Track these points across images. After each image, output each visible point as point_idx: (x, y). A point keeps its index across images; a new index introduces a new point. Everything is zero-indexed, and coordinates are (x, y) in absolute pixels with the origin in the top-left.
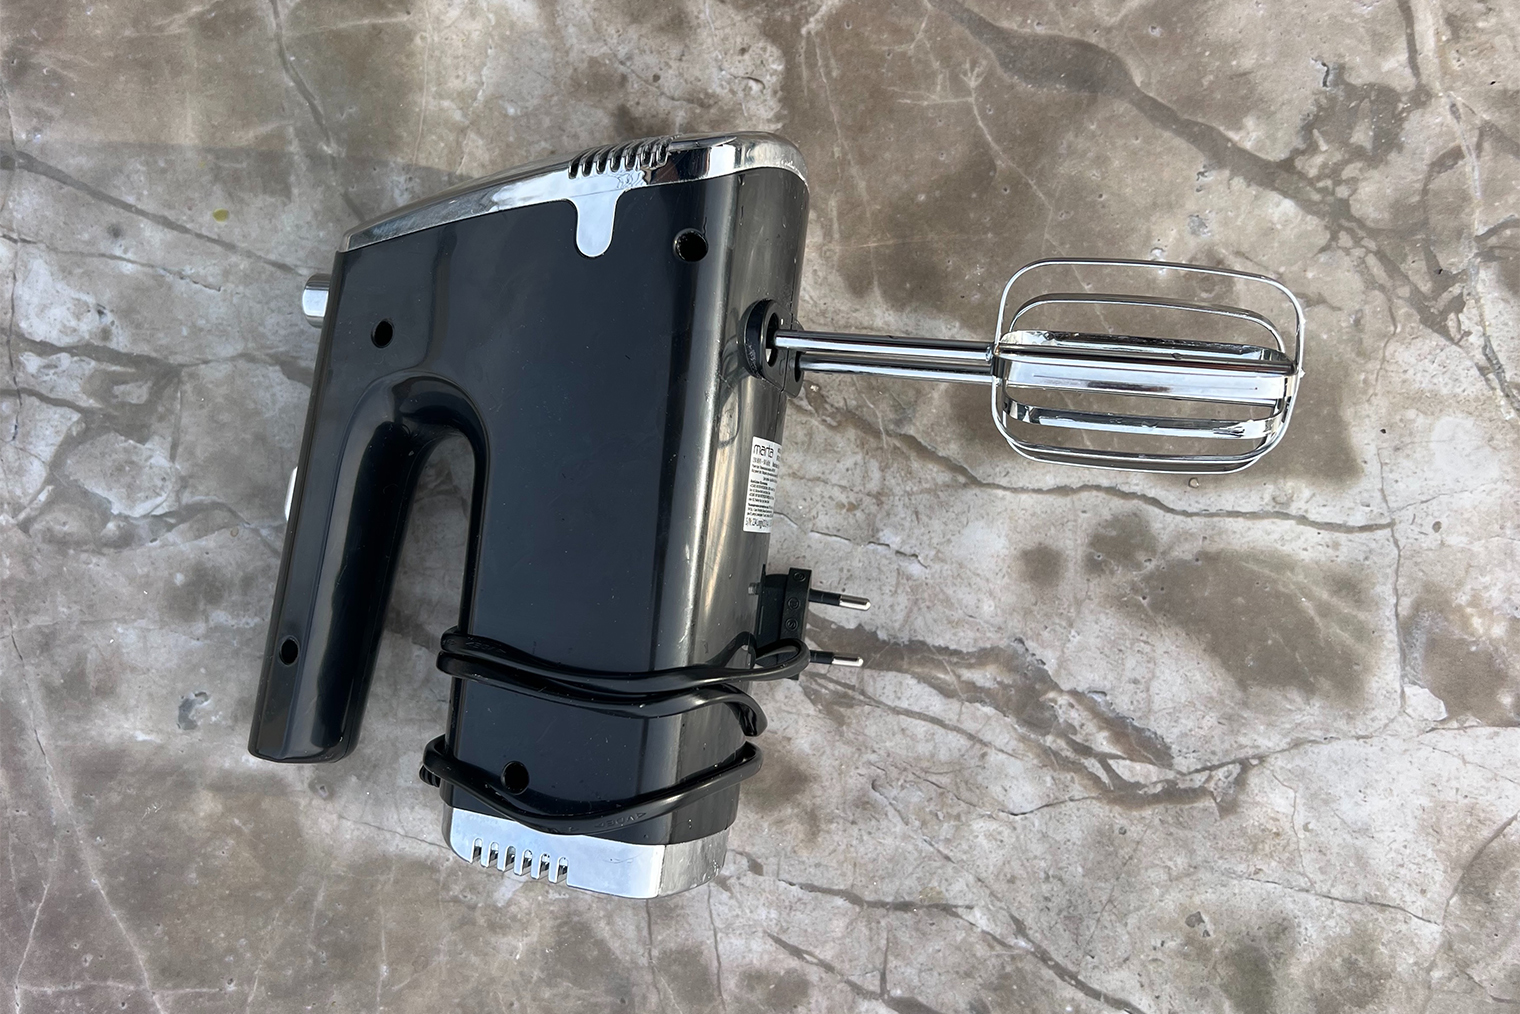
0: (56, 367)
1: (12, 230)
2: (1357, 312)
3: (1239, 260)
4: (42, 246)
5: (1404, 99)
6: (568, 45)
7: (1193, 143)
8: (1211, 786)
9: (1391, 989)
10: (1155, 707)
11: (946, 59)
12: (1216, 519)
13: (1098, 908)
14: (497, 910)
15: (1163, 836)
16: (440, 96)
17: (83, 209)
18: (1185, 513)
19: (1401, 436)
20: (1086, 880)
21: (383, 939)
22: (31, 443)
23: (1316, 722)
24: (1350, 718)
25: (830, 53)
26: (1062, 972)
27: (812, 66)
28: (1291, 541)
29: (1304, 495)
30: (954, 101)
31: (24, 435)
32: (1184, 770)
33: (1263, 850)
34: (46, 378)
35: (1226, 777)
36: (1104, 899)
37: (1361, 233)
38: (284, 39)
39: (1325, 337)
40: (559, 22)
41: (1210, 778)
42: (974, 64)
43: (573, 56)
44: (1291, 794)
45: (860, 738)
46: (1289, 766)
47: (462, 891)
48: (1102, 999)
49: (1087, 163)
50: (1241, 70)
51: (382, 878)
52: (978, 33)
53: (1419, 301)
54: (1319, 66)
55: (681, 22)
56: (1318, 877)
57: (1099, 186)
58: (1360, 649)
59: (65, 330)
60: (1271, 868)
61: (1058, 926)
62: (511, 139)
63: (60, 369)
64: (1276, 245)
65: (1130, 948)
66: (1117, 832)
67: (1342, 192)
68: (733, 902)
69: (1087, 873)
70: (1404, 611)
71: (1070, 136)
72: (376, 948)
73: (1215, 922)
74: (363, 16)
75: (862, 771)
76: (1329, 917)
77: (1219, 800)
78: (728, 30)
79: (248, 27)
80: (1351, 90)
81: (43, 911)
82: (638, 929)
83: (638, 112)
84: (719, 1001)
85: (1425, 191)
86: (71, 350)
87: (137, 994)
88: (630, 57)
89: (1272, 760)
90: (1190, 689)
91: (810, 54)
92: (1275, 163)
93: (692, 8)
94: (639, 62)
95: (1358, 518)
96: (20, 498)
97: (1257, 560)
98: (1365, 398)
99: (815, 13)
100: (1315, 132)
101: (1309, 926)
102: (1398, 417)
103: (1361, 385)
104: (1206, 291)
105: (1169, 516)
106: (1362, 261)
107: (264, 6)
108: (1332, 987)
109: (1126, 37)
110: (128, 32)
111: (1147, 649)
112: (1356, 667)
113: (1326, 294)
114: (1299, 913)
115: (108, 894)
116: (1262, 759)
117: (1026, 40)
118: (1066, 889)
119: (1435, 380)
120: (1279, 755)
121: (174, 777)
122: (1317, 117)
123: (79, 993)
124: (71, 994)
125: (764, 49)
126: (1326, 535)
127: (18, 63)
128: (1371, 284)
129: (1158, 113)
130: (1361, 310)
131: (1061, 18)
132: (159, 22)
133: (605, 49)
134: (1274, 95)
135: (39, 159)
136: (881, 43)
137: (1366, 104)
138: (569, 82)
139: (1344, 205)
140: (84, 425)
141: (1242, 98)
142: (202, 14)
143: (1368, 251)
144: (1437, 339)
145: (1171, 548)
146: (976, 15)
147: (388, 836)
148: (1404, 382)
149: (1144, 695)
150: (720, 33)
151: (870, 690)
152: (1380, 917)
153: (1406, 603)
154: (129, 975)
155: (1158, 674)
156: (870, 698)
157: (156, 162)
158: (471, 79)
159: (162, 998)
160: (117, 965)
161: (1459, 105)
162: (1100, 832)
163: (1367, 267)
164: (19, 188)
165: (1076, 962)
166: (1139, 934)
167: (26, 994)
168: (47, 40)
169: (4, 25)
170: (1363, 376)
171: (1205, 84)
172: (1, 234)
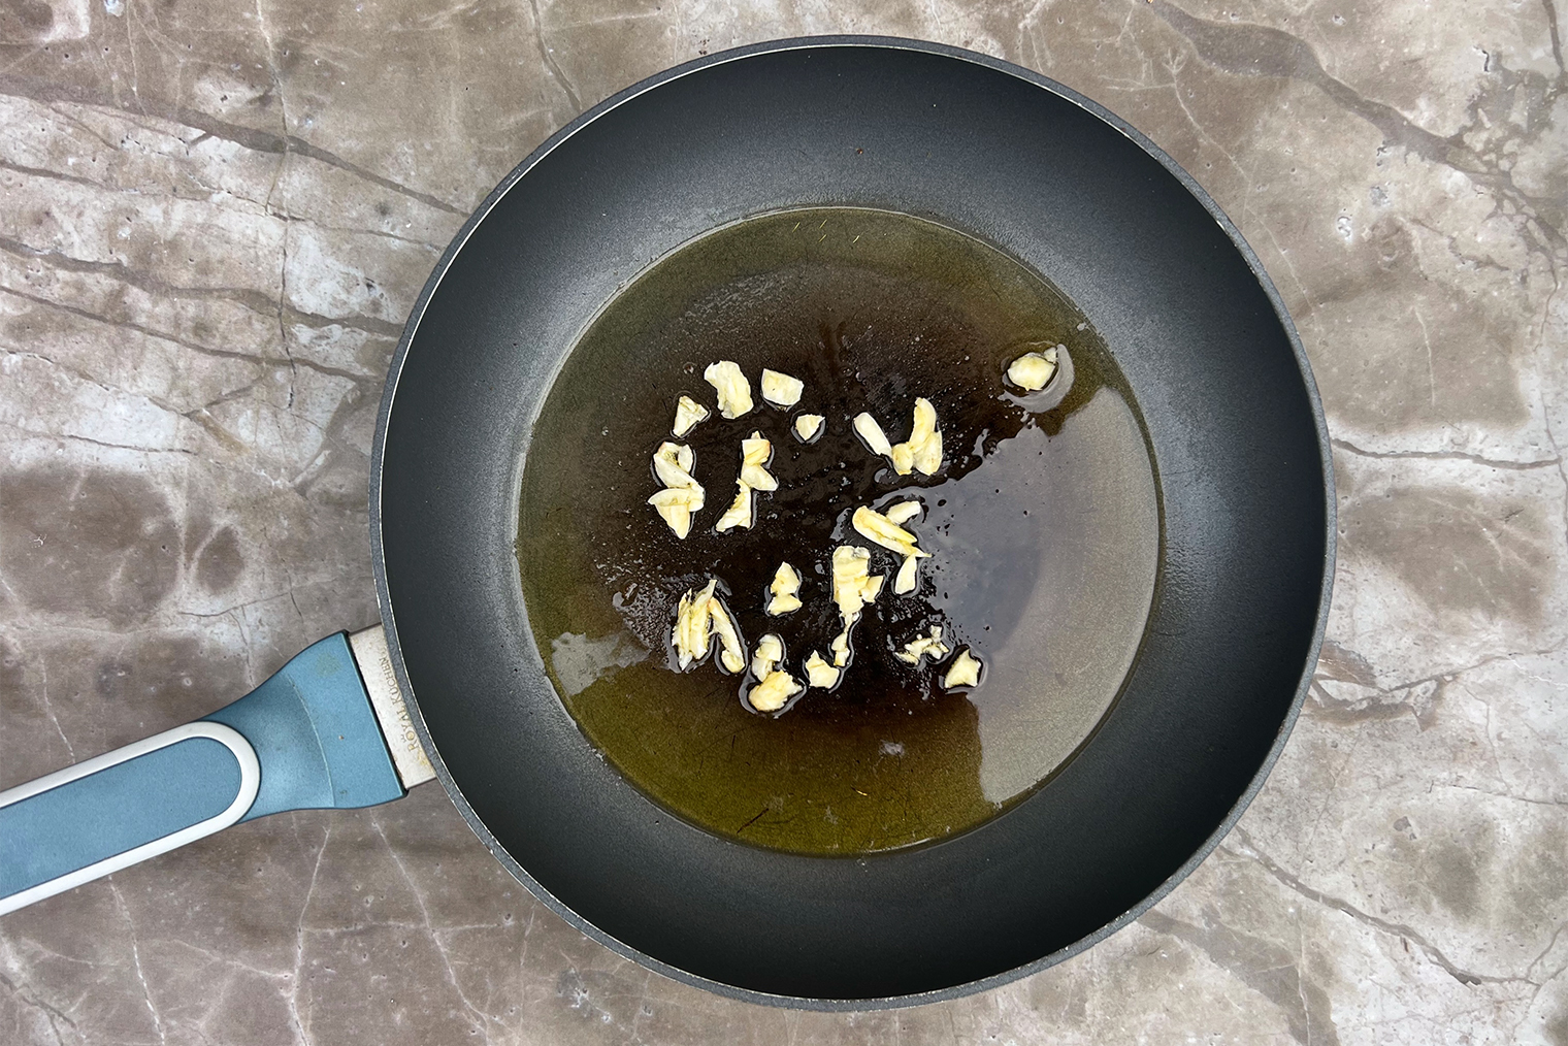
0: (328, 338)
1: (283, 209)
2: (1523, 271)
3: (1416, 226)
4: (312, 223)
5: (1551, 84)
7: (1372, 122)
8: (1411, 701)
10: (1359, 631)
11: (1150, 50)
12: (1403, 459)
13: (1315, 816)
15: (1371, 748)
17: (351, 188)
18: (1374, 455)
19: (1563, 381)
20: (1303, 790)
22: (307, 410)
23: (1500, 640)
24: (1530, 634)
25: (1044, 46)
26: (1283, 876)
27: (1030, 54)
28: (1469, 477)
29: (1482, 438)
30: (1159, 87)
31: (299, 403)
32: (1387, 689)
33: (1463, 757)
34: (318, 349)
35: (1424, 693)
36: (1320, 808)
37: (1522, 202)
38: (543, 34)
39: (1496, 294)
40: (796, 11)
41: (1410, 693)
42: (1175, 53)
44: (1484, 706)
46: (1480, 681)
48: (1321, 900)
49: (1281, 140)
50: (1413, 57)
52: (1178, 26)
54: (1480, 53)
55: (910, 16)
56: (1512, 781)
57: (1292, 162)
58: (1536, 572)
59: (335, 303)
60: (1471, 775)
61: (1279, 834)
63: (332, 340)
64: (1449, 212)
65: (1345, 852)
66: (1329, 745)
67: (1504, 165)
69: (1304, 784)
71: (1266, 115)
73: (1422, 826)
74: (617, 12)
76: (1524, 817)
77: (1419, 714)
78: (952, 25)
79: (509, 23)
80: (1507, 75)
81: (325, 855)
86: (341, 321)
87: (418, 932)
89: (1464, 676)
90: (1388, 614)
91: (1027, 47)
92: (1447, 139)
93: (919, 3)
95: (1528, 456)
96: (297, 462)
97: (1440, 495)
98: (1530, 348)
99: (1031, 9)
100: (1480, 110)
101: (1506, 827)
103: (1528, 337)
104: (1388, 255)
105: (1360, 457)
106: (1524, 226)
107: (524, 5)
108: (1528, 881)
109: (1313, 25)
110: (396, 28)
111: (1348, 577)
112: (1532, 589)
113: (1495, 257)
114: (1497, 815)
115: (387, 837)
116: (1455, 675)
117: (1222, 30)
118: (1285, 800)
120: (1469, 671)
122: (1481, 97)
123: (361, 933)
124: (352, 934)
125: (985, 42)
126: (1500, 472)
127: (291, 54)
128: (1532, 245)
129: (1342, 96)
130: (1526, 270)
131: (1254, 9)
132: (425, 18)
134: (1442, 79)
135: (309, 143)
136: (1091, 36)
137: (1520, 88)
139: (1507, 174)
140: (359, 393)
141: (1414, 81)
142: (465, 11)
143: (1529, 217)
145: (1364, 486)
146: (1177, 9)
149: (1348, 620)
150: (947, 26)
154: (412, 914)
155: (1360, 600)
157: (422, 145)
159: (442, 933)
160: (399, 907)
162: (1314, 746)
163: (1528, 231)
164: (289, 170)
165: (1297, 867)
166: (1353, 839)
167: (309, 935)
168: (318, 33)
169: (275, 18)
170: (1530, 328)
171: (1382, 69)
172: (270, 212)
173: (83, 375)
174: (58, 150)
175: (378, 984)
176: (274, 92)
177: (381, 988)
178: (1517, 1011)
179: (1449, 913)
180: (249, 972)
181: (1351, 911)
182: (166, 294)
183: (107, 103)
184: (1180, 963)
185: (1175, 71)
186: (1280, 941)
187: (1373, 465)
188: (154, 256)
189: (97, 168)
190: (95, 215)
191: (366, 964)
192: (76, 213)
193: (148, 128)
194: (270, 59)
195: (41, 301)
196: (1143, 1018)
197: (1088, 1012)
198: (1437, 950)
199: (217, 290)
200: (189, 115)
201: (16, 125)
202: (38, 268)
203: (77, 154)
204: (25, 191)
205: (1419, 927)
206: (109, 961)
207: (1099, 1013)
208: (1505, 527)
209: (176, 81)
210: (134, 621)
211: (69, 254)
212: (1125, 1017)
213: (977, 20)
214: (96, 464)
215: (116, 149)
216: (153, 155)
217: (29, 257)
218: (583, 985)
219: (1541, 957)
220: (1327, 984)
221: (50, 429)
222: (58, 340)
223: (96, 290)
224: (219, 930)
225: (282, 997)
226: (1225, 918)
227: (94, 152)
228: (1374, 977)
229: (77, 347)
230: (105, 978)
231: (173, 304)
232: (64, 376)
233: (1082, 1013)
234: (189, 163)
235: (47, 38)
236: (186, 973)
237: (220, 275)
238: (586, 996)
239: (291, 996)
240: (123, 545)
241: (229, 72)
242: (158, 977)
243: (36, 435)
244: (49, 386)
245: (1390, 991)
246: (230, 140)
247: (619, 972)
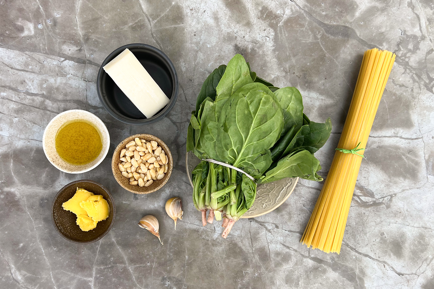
0: (98, 112)
1: (86, 79)
2: (412, 88)
4: (93, 82)
5: (419, 38)
6: (222, 29)
8: (384, 202)
9: (429, 248)
10: (370, 184)
11: (312, 31)
12: (381, 138)
13: (360, 232)
14: (214, 240)
15: (374, 214)
16: (191, 43)
18: (374, 137)
19: (423, 117)
20: (356, 226)
21: (186, 250)
23: (407, 185)
24: (415, 183)
25: (285, 30)
26: (352, 249)
27: (281, 33)
28: (399, 142)
29: (401, 132)
30: (315, 41)
32: (377, 198)
33: (397, 216)
35: (387, 199)
36: (361, 230)
37: (412, 69)
38: (153, 31)
39: (405, 94)
40: (219, 24)
41: (383, 200)
42: (319, 32)
43: (223, 32)
44: (403, 203)
45: (300, 194)
46: (402, 196)
47: (205, 236)
48: (362, 255)
49: (347, 55)
50: (382, 32)
51: (185, 234)
52: (320, 25)
53: (426, 85)
54: (400, 30)
55: (249, 24)
56: (410, 222)
57: (350, 60)
58: (416, 167)
59: (99, 103)
60: (400, 221)
62: (209, 53)
64: (392, 73)
65: (368, 242)
66: (363, 214)
67: (407, 60)
68: (272, 235)
69: (356, 224)
70: (427, 158)
71: (343, 48)
72: (184, 252)
73: (387, 234)
74: (172, 25)
75: (301, 202)
76: (414, 231)
77: (386, 205)
78: (260, 25)
79: (144, 28)
80: (407, 36)
81: (100, 247)
82: (249, 243)
83: (239, 45)
84: (270, 260)
85: (426, 59)
86: (102, 108)
87: (125, 267)
88: (237, 32)
89: (398, 195)
90: (378, 179)
91: (281, 30)
93: (251, 20)
94: (239, 33)
95: (414, 137)
97: (391, 147)
98: (414, 108)
99: (281, 21)
100: (400, 46)
101: (409, 234)
102: (422, 112)
103: (414, 105)
105: (370, 138)
106: (412, 76)
107: (147, 23)
108: (415, 248)
109: (355, 24)
110: (114, 30)
111: (367, 169)
112: (416, 172)
113: (404, 84)
114: (407, 231)
115: (116, 242)
116: (395, 195)
117: (331, 26)
118: (351, 228)
119: (430, 103)
120: (399, 193)
121: (132, 212)
122: (400, 42)
123: (110, 268)
124: (108, 268)
125: (270, 30)
126: (407, 141)
127: (87, 38)
128: (414, 81)
129: (363, 43)
131: (340, 21)
132: (122, 27)
133: (231, 30)
134: (390, 38)
135: (92, 61)
136: (297, 28)
137: (411, 39)
138: (223, 38)
139: (407, 62)
141: (382, 38)
142: (132, 25)
143: (414, 74)
144: (431, 94)
145: (371, 145)
146: (319, 21)
147: (186, 224)
148: (424, 104)
149: (367, 181)
150: (259, 26)
151: (302, 183)
152: (425, 231)
153: (427, 156)
154: (123, 262)
155: (370, 175)
156: (302, 185)
158: (199, 39)
159: (131, 267)
160: (119, 260)
161: (432, 39)
162: (359, 214)
163: (413, 77)
164: (87, 68)
165: (355, 246)
166: (370, 238)
167: (96, 269)
168: (94, 32)
169: (83, 28)
170: (414, 103)
171: (374, 35)
172: (82, 79)
173: (34, 123)
174: (27, 64)
175: (115, 281)
176: (82, 48)
177: (116, 282)
178: (413, 282)
179: (395, 257)
180: (81, 278)
181: (370, 257)
182: (56, 102)
183: (40, 52)
184: (324, 271)
185: (319, 37)
186: (351, 265)
187: (373, 140)
188: (52, 92)
189: (37, 69)
190: (37, 81)
191: (112, 276)
192: (32, 81)
193: (50, 58)
194: (81, 39)
195: (23, 104)
196: (314, 285)
197: (300, 284)
198: (392, 267)
199: (69, 100)
200: (61, 55)
201: (15, 58)
202: (22, 95)
203: (32, 65)
204: (18, 75)
205: (388, 261)
206: (44, 276)
207: (303, 284)
208: (408, 155)
209: (57, 46)
210: (49, 187)
211: (30, 92)
212: (309, 285)
213: (268, 24)
214: (38, 146)
215: (42, 64)
216: (52, 65)
217: (20, 92)
218: (168, 280)
219: (419, 268)
220: (364, 277)
221: (26, 137)
222: (27, 114)
223: (37, 101)
224: (73, 268)
225: (90, 285)
226: (336, 259)
227: (36, 65)
228: (376, 274)
229: (33, 116)
230: (43, 281)
231: (58, 104)
232: (29, 124)
233: (298, 284)
234: (61, 67)
235: (23, 35)
236: (65, 279)
237: (70, 96)
238: (169, 283)
239: (92, 284)
240: (45, 168)
241: (71, 43)
242: (57, 280)
243: (22, 139)
244: (25, 126)
245: (380, 278)
246: (71, 61)
247: (178, 277)
